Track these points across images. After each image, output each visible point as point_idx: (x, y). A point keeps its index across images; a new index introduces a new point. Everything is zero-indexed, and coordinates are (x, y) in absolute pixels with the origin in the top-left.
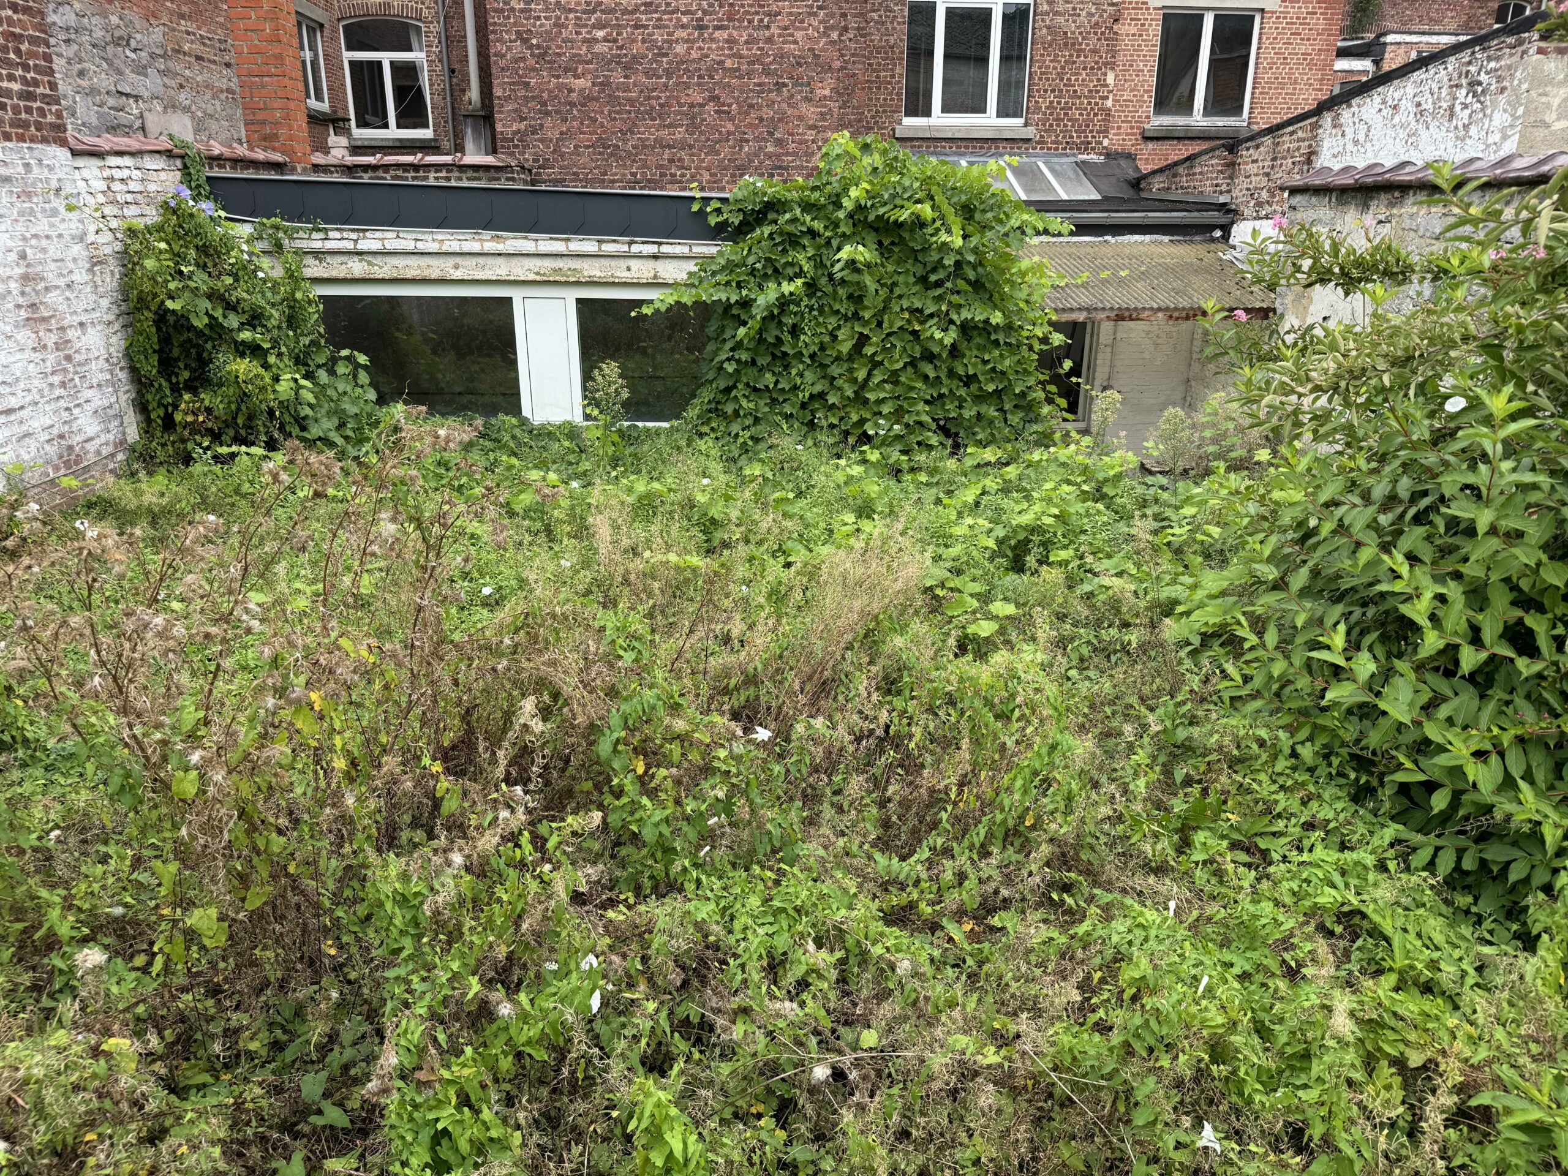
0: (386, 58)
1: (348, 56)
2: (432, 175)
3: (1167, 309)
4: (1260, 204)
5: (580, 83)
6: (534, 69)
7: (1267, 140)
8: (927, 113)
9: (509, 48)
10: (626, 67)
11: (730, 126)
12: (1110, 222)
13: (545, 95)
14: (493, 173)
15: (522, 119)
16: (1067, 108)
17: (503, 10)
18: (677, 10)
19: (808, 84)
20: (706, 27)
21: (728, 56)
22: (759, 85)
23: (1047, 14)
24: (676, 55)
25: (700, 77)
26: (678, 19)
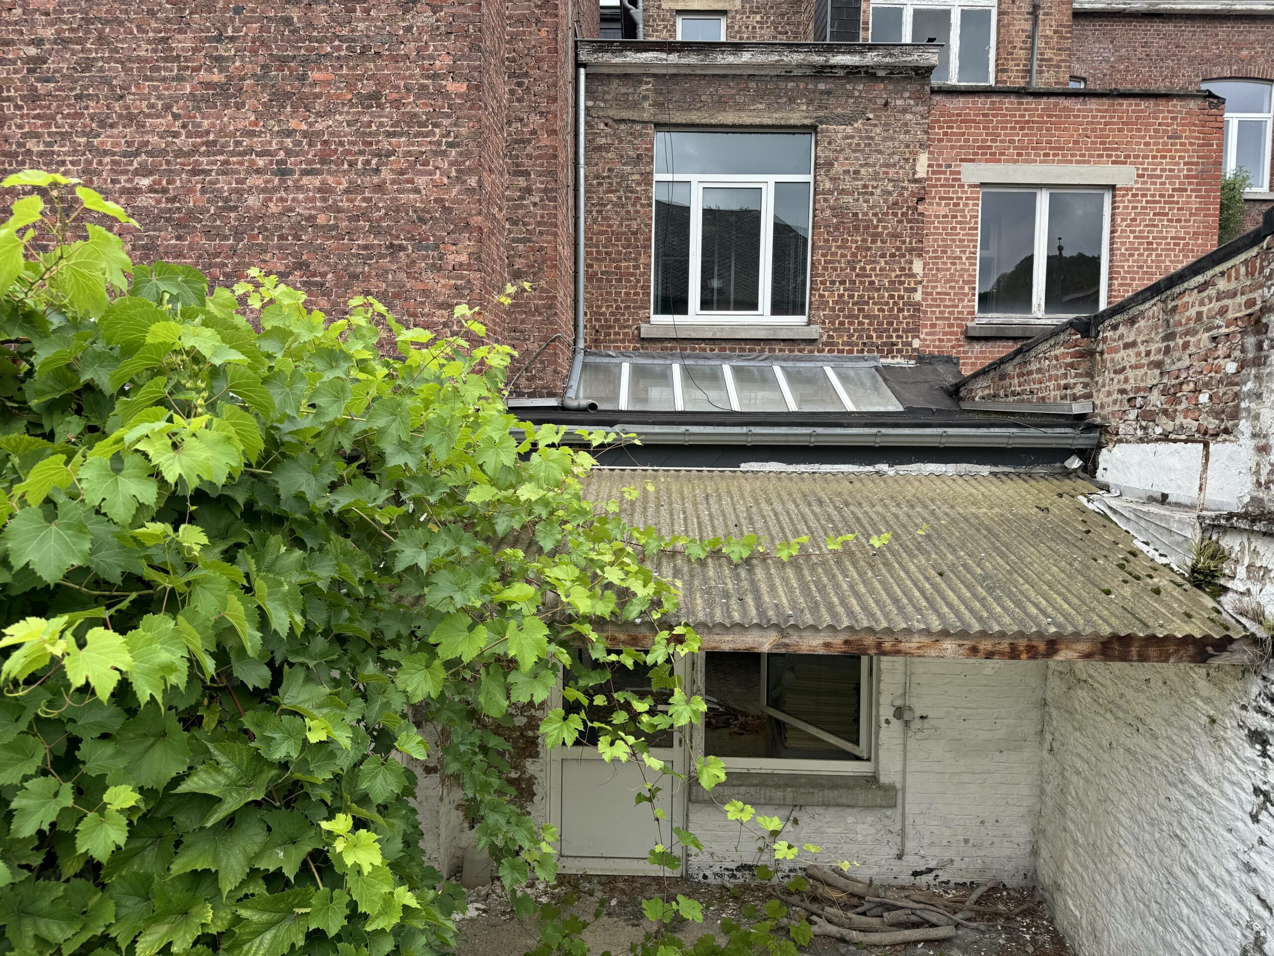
4: (1147, 416)
7: (1152, 308)
8: (681, 310)
16: (861, 302)
17: (16, 154)
18: (250, 151)
19: (436, 247)
20: (291, 172)
21: (322, 210)
22: (365, 247)
23: (830, 192)
24: (248, 209)
25: (282, 237)
26: (252, 162)
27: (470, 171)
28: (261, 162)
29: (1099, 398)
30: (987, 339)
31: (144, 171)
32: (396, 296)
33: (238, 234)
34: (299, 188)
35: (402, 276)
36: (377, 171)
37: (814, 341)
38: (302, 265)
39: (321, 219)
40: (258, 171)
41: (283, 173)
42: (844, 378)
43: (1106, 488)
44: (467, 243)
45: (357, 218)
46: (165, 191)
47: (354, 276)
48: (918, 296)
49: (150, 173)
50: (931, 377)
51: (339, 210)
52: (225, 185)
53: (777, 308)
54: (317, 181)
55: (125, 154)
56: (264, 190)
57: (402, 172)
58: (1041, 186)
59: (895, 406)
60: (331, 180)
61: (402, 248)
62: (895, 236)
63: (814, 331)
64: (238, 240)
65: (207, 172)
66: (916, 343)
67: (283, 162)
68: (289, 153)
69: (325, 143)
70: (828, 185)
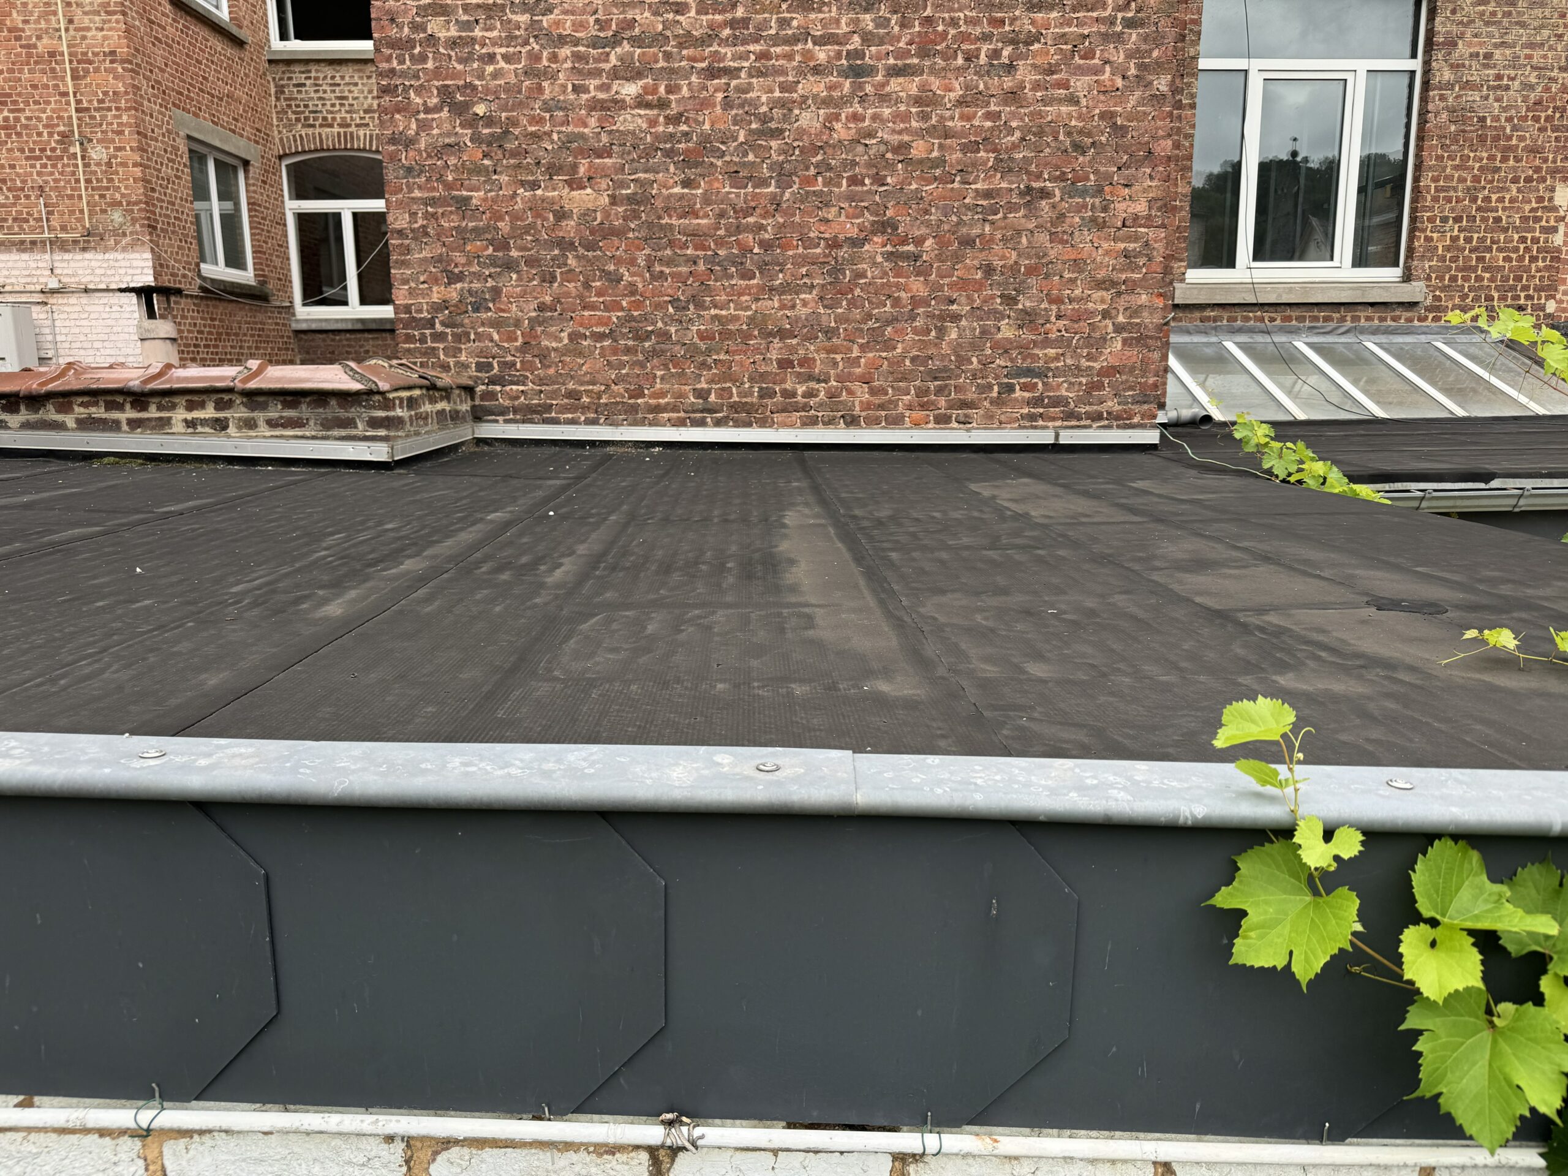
0: (346, 208)
1: (293, 207)
5: (585, 198)
6: (478, 170)
8: (1230, 262)
9: (424, 126)
10: (688, 162)
11: (918, 287)
13: (504, 226)
14: (334, 409)
15: (454, 278)
16: (1482, 248)
17: (410, 43)
18: (804, 35)
19: (1099, 191)
20: (871, 71)
21: (920, 134)
22: (988, 194)
23: (1450, 86)
24: (801, 133)
25: (854, 181)
26: (808, 55)
27: (1159, 67)
31: (628, 71)
32: (1031, 271)
33: (784, 177)
34: (884, 98)
35: (1043, 238)
36: (1010, 68)
37: (1415, 304)
38: (885, 226)
39: (918, 150)
40: (817, 70)
41: (858, 72)
44: (1148, 183)
45: (974, 147)
46: (663, 104)
47: (968, 242)
48: (1558, 239)
49: (639, 75)
51: (947, 134)
52: (762, 93)
53: (1360, 260)
54: (912, 86)
55: (595, 43)
56: (826, 102)
57: (1051, 70)
60: (935, 83)
61: (1045, 194)
63: (1416, 291)
64: (784, 185)
65: (733, 73)
67: (858, 54)
68: (868, 39)
69: (928, 21)
70: (1447, 75)
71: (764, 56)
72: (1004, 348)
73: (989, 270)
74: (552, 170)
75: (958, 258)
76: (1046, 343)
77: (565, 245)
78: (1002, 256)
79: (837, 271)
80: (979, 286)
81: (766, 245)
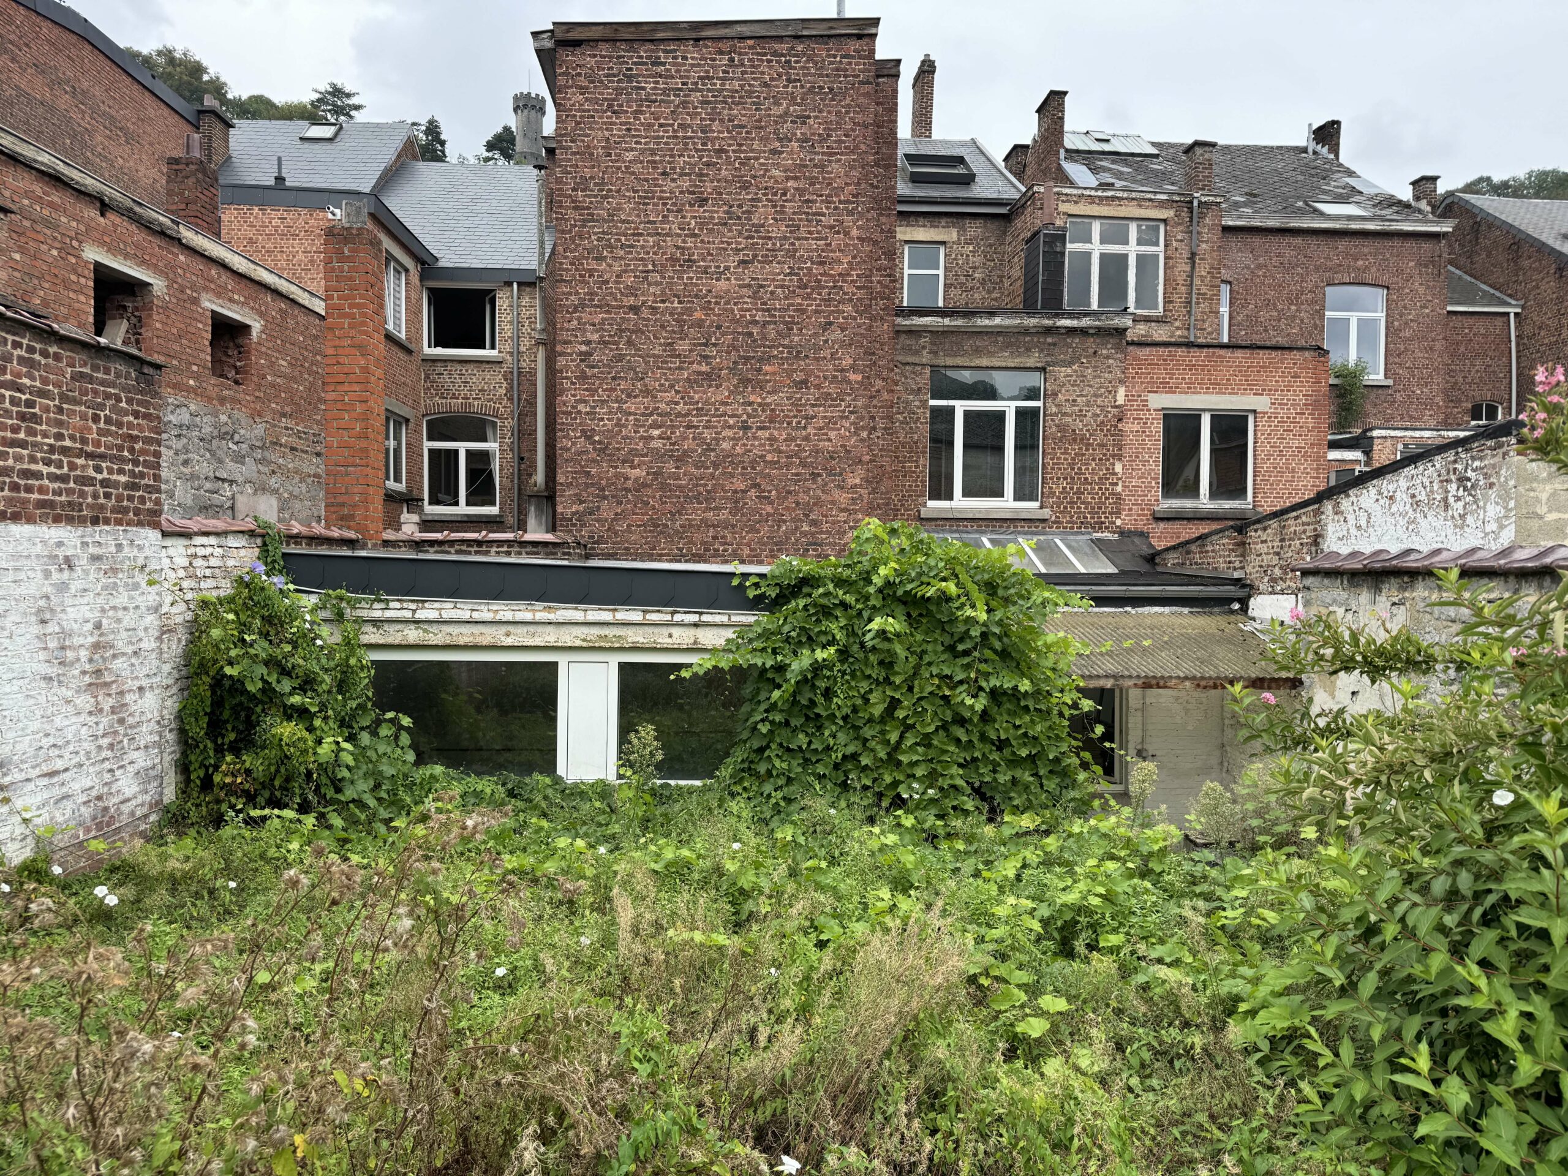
0: (462, 447)
1: (428, 445)
2: (494, 549)
3: (1194, 678)
4: (1273, 580)
5: (637, 472)
6: (594, 461)
7: (1274, 524)
8: (950, 497)
9: (574, 444)
10: (678, 460)
11: (769, 509)
12: (1128, 594)
13: (603, 482)
14: (550, 549)
15: (581, 502)
16: (1079, 492)
17: (571, 413)
18: (725, 414)
19: (841, 474)
20: (751, 428)
21: (770, 451)
22: (796, 475)
23: (1056, 414)
24: (723, 450)
25: (743, 468)
26: (726, 422)
27: (863, 428)
28: (731, 422)
29: (1249, 569)
30: (1168, 519)
31: (656, 426)
32: (815, 504)
33: (716, 466)
34: (756, 438)
35: (819, 492)
36: (805, 428)
37: (1044, 520)
38: (756, 486)
39: (769, 457)
40: (730, 427)
41: (745, 428)
42: (1069, 547)
43: (1254, 619)
44: (860, 472)
45: (791, 457)
46: (669, 438)
47: (789, 492)
48: (1119, 489)
49: (660, 427)
50: (1131, 548)
51: (780, 452)
52: (708, 435)
53: (1018, 497)
54: (767, 434)
55: (643, 415)
56: (733, 439)
57: (821, 429)
58: (1204, 410)
59: (1111, 569)
60: (776, 433)
61: (819, 475)
62: (1102, 445)
63: (1046, 513)
64: (716, 469)
65: (697, 427)
66: (1119, 522)
67: (745, 421)
68: (749, 416)
69: (773, 410)
70: (1054, 409)
71: (709, 421)
72: (804, 534)
73: (798, 503)
74: (624, 462)
75: (785, 498)
76: (822, 532)
77: (628, 490)
78: (804, 498)
79: (736, 502)
80: (794, 510)
81: (708, 491)
